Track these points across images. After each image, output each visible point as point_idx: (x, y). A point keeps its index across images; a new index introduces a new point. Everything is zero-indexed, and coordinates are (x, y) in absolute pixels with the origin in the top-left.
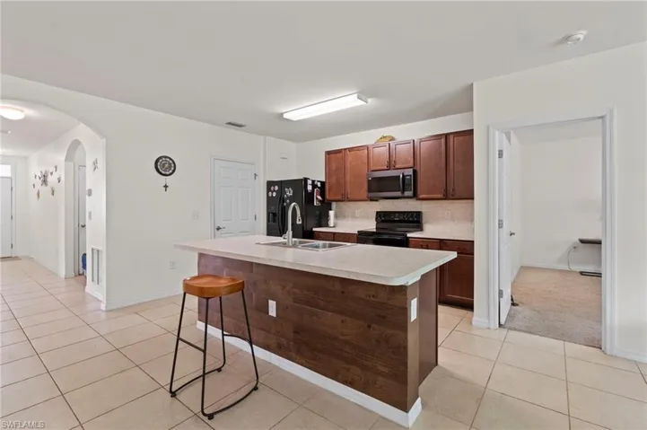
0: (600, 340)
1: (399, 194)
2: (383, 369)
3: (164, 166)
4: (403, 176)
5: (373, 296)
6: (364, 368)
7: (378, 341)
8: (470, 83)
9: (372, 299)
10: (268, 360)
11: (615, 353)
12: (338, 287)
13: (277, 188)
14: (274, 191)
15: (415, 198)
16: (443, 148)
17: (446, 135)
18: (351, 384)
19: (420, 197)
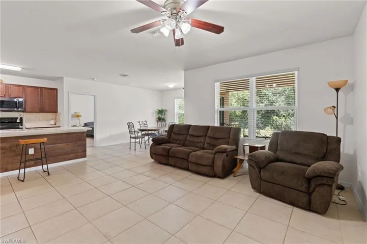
2: (80, 151)
4: (19, 102)
6: (74, 153)
7: (79, 146)
8: (62, 76)
9: (77, 136)
15: (24, 111)
16: (39, 92)
17: (41, 88)
18: (70, 159)
19: (27, 111)
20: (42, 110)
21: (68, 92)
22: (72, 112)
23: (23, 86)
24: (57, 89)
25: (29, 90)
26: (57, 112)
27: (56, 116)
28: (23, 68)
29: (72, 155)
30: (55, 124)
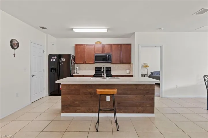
0: (160, 95)
1: (107, 61)
2: (148, 105)
3: (14, 45)
4: (108, 56)
5: (146, 88)
6: (142, 107)
7: (147, 99)
8: (134, 32)
9: (145, 89)
10: (106, 116)
11: (163, 97)
12: (135, 87)
13: (56, 57)
14: (54, 58)
15: (111, 63)
16: (120, 48)
17: (121, 44)
18: (139, 112)
19: (113, 63)
20: (121, 62)
21: (139, 45)
22: (142, 63)
23: (111, 44)
24: (131, 44)
25: (114, 47)
26: (131, 63)
27: (130, 66)
28: (108, 29)
29: (140, 108)
30: (130, 73)
